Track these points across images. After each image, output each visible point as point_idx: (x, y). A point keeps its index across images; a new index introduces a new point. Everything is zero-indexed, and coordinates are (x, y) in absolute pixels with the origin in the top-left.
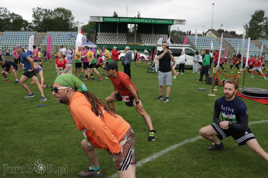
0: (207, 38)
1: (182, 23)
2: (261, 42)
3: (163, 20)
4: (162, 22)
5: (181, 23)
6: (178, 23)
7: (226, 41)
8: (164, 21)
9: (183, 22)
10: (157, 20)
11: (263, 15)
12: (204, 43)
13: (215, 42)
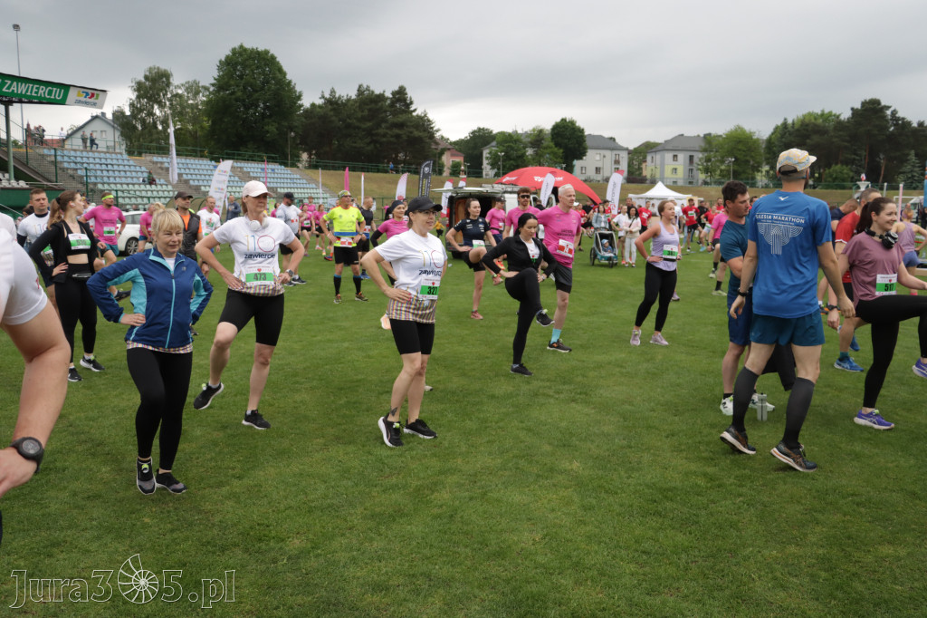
0: (102, 155)
1: (96, 101)
2: (240, 168)
3: (31, 85)
4: (29, 94)
5: (92, 100)
6: (83, 99)
7: (159, 165)
8: (36, 86)
9: (97, 98)
10: (9, 82)
11: (168, 84)
12: (111, 173)
13: (138, 169)
